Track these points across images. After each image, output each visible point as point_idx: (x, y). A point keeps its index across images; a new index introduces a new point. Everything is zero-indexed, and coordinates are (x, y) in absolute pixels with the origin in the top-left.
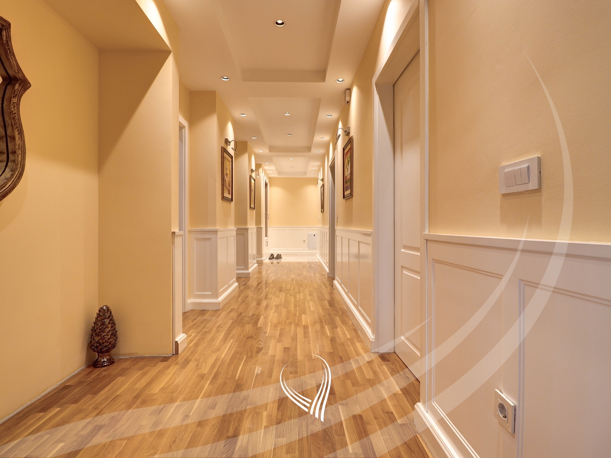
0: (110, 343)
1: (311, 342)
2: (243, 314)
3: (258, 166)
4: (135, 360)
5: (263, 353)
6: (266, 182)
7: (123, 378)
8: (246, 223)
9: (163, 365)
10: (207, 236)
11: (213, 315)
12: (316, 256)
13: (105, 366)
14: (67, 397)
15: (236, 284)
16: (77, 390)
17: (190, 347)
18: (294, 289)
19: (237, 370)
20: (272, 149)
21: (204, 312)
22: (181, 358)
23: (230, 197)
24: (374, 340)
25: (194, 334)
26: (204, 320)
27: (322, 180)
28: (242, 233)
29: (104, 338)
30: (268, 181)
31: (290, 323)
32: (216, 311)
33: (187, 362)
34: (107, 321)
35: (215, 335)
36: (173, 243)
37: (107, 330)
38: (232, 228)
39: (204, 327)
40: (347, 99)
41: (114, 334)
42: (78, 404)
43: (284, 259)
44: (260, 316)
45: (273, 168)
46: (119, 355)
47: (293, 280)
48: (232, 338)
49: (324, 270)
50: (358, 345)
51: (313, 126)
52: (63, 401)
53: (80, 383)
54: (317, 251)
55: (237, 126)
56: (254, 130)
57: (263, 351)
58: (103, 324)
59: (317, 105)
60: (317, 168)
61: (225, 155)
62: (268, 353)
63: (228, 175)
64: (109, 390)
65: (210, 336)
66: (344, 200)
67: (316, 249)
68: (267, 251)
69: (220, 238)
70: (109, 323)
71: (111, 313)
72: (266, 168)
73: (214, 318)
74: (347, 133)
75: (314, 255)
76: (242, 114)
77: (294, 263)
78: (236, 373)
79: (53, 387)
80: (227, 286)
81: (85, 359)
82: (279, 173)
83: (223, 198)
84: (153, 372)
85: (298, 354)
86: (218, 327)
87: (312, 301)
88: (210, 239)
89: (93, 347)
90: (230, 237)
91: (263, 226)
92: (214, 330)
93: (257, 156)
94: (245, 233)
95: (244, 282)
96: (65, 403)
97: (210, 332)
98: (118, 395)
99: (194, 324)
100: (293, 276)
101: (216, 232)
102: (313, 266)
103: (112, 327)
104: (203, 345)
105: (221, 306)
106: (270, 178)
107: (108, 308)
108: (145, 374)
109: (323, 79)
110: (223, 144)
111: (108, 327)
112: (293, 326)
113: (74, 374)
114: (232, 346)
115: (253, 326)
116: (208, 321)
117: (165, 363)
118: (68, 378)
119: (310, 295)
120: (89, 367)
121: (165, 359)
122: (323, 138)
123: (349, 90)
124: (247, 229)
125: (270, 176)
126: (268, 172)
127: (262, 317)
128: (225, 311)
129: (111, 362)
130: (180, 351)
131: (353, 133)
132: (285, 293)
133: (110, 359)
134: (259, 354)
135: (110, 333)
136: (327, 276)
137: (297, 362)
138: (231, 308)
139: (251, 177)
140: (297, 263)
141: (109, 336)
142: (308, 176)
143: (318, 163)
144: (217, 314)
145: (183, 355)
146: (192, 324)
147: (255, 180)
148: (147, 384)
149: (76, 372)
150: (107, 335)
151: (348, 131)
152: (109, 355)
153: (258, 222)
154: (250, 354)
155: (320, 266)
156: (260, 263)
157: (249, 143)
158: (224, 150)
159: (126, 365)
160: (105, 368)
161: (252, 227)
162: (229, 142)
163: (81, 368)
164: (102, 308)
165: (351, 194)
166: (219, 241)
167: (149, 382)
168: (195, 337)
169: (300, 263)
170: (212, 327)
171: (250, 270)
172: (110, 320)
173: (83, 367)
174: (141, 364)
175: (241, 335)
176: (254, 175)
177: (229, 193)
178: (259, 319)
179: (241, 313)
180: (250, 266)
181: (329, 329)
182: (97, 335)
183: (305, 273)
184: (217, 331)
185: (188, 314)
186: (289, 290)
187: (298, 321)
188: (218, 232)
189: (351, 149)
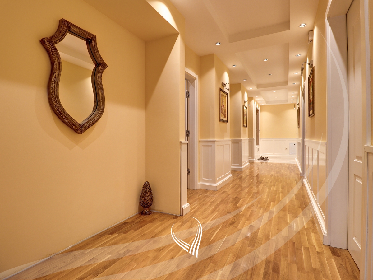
0: (149, 203)
1: (272, 224)
2: (230, 196)
3: (250, 99)
4: (161, 214)
5: (234, 226)
6: (257, 109)
7: (152, 224)
8: (240, 136)
9: (173, 220)
10: (209, 144)
11: (211, 194)
12: (295, 160)
13: (146, 215)
14: (123, 229)
15: (231, 175)
16: (129, 226)
17: (192, 212)
18: (271, 183)
19: (213, 234)
20: (259, 86)
21: (207, 191)
22: (184, 218)
23: (226, 119)
24: (326, 235)
25: (197, 204)
26: (206, 196)
27: (299, 104)
28: (237, 143)
29: (146, 199)
30: (259, 108)
31: (260, 207)
32: (214, 191)
33: (187, 221)
34: (147, 190)
35: (208, 207)
36: (181, 148)
37: (147, 195)
38: (228, 139)
39: (204, 201)
40: (310, 38)
41: (151, 198)
42: (126, 234)
43: (270, 161)
44: (241, 198)
45: (262, 99)
46: (154, 210)
47: (272, 176)
48: (218, 211)
49: (299, 170)
50: (313, 236)
51: (287, 66)
52: (121, 231)
53: (132, 222)
54: (296, 156)
55: (232, 74)
56: (244, 74)
57: (234, 225)
58: (145, 192)
59: (287, 48)
60: (295, 96)
61: (222, 93)
62: (237, 227)
63: (224, 106)
64: (142, 230)
65: (205, 207)
66: (309, 118)
67: (294, 154)
68: (257, 155)
69: (217, 146)
70: (148, 192)
71: (150, 186)
72: (257, 99)
73: (212, 195)
74: (311, 65)
75: (294, 159)
76: (233, 65)
77: (276, 164)
78: (212, 237)
79: (120, 222)
80: (223, 176)
81: (138, 209)
82: (267, 102)
83: (220, 120)
84: (167, 223)
85: (259, 233)
86: (212, 202)
87: (282, 193)
88: (211, 146)
89: (141, 204)
90: (225, 145)
91: (255, 138)
92: (209, 203)
93: (249, 93)
94: (240, 143)
95: (238, 174)
96: (121, 232)
97: (206, 204)
98: (145, 234)
99: (199, 198)
100: (273, 173)
101: (214, 142)
102: (291, 167)
103: (150, 194)
104: (199, 213)
105: (218, 189)
106: (261, 107)
107: (148, 183)
108: (162, 224)
109: (288, 27)
110: (220, 86)
111: (148, 194)
112: (262, 209)
113: (132, 216)
114: (216, 217)
115: (234, 205)
116: (207, 197)
117: (175, 219)
118: (128, 218)
119: (282, 188)
120: (139, 214)
121: (176, 217)
122: (295, 73)
123: (312, 31)
124: (241, 140)
125: (261, 104)
126: (259, 102)
127: (242, 199)
128: (219, 192)
129: (150, 213)
130: (184, 214)
131: (315, 65)
132: (263, 185)
133: (149, 212)
134: (231, 226)
135: (149, 197)
136: (300, 175)
137: (256, 238)
138: (224, 190)
139: (243, 106)
140: (279, 164)
141: (148, 199)
142: (289, 102)
143: (296, 93)
144: (214, 193)
145: (186, 216)
146: (197, 197)
147: (247, 108)
148: (161, 230)
149: (133, 215)
150: (147, 198)
151: (311, 64)
152: (149, 209)
153: (250, 135)
154: (225, 225)
155: (295, 166)
156: (252, 163)
157: (242, 84)
158: (221, 90)
159: (156, 216)
160: (146, 216)
161: (245, 139)
162: (225, 85)
163: (136, 214)
164: (145, 183)
165: (314, 113)
166: (216, 147)
167: (162, 230)
168: (197, 206)
169: (281, 164)
170: (208, 201)
171: (243, 167)
172: (149, 190)
173: (137, 213)
174: (163, 217)
175: (224, 210)
176: (246, 105)
177: (225, 117)
178: (239, 201)
179: (229, 195)
180: (242, 164)
181: (290, 217)
182: (143, 198)
183: (282, 171)
184: (211, 205)
185: (198, 191)
186: (267, 183)
187: (267, 207)
188: (216, 142)
189: (314, 77)
